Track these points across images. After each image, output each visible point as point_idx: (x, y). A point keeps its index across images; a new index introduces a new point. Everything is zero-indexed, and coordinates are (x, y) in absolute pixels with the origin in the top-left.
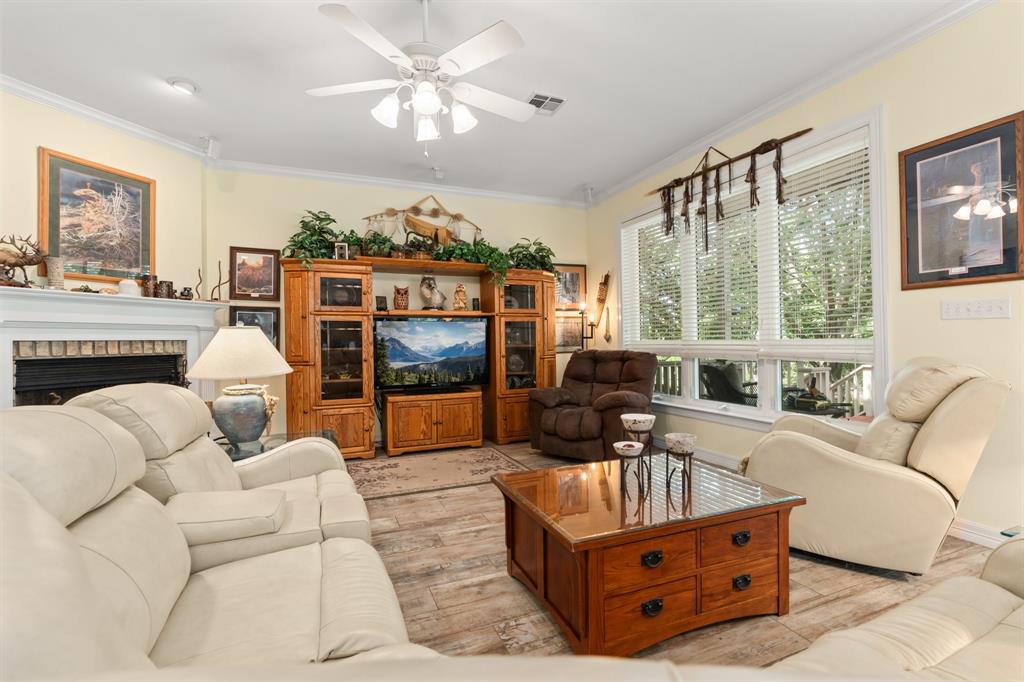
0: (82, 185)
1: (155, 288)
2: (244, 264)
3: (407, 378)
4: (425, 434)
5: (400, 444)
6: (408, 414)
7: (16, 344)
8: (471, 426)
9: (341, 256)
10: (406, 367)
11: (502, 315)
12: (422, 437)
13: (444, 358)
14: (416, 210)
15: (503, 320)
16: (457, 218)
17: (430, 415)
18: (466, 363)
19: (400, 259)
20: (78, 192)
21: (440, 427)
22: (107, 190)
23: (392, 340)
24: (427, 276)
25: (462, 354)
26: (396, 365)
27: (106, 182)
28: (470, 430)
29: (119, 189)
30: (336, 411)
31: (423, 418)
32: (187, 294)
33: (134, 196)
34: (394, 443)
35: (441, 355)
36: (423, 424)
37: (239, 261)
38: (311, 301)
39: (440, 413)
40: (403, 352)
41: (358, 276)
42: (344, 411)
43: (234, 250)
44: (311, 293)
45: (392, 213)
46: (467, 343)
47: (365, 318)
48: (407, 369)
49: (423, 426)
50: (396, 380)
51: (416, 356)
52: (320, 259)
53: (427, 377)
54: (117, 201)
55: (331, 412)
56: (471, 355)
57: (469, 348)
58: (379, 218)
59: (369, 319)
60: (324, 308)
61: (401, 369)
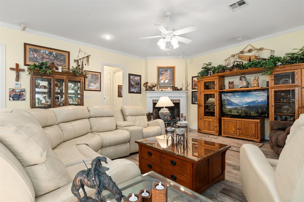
0: (163, 71)
1: (175, 89)
2: (195, 80)
3: (233, 111)
4: (234, 132)
5: (225, 133)
6: (228, 124)
7: (153, 100)
8: (254, 133)
9: (210, 75)
10: (232, 108)
11: (272, 88)
12: (233, 133)
13: (248, 105)
14: (242, 52)
15: (273, 90)
16: (261, 49)
17: (236, 126)
18: (257, 107)
19: (228, 72)
20: (162, 73)
21: (240, 131)
22: (166, 71)
23: (227, 100)
24: (241, 76)
25: (255, 104)
26: (229, 107)
27: (166, 69)
28: (253, 134)
29: (169, 70)
30: (208, 120)
31: (233, 126)
32: (181, 89)
33: (171, 71)
34: (224, 133)
35: (246, 104)
36: (233, 128)
37: (194, 80)
38: (202, 89)
39: (240, 125)
40: (231, 104)
41: (214, 80)
42: (210, 120)
43: (193, 77)
44: (202, 86)
45: (233, 56)
46: (257, 100)
47: (216, 92)
48: (234, 109)
49: (234, 129)
50: (229, 112)
51: (237, 104)
52: (205, 77)
53: (240, 111)
54: (168, 72)
55: (206, 120)
56: (259, 104)
57: (258, 102)
58: (229, 59)
59: (217, 93)
60: (205, 90)
61: (231, 108)
